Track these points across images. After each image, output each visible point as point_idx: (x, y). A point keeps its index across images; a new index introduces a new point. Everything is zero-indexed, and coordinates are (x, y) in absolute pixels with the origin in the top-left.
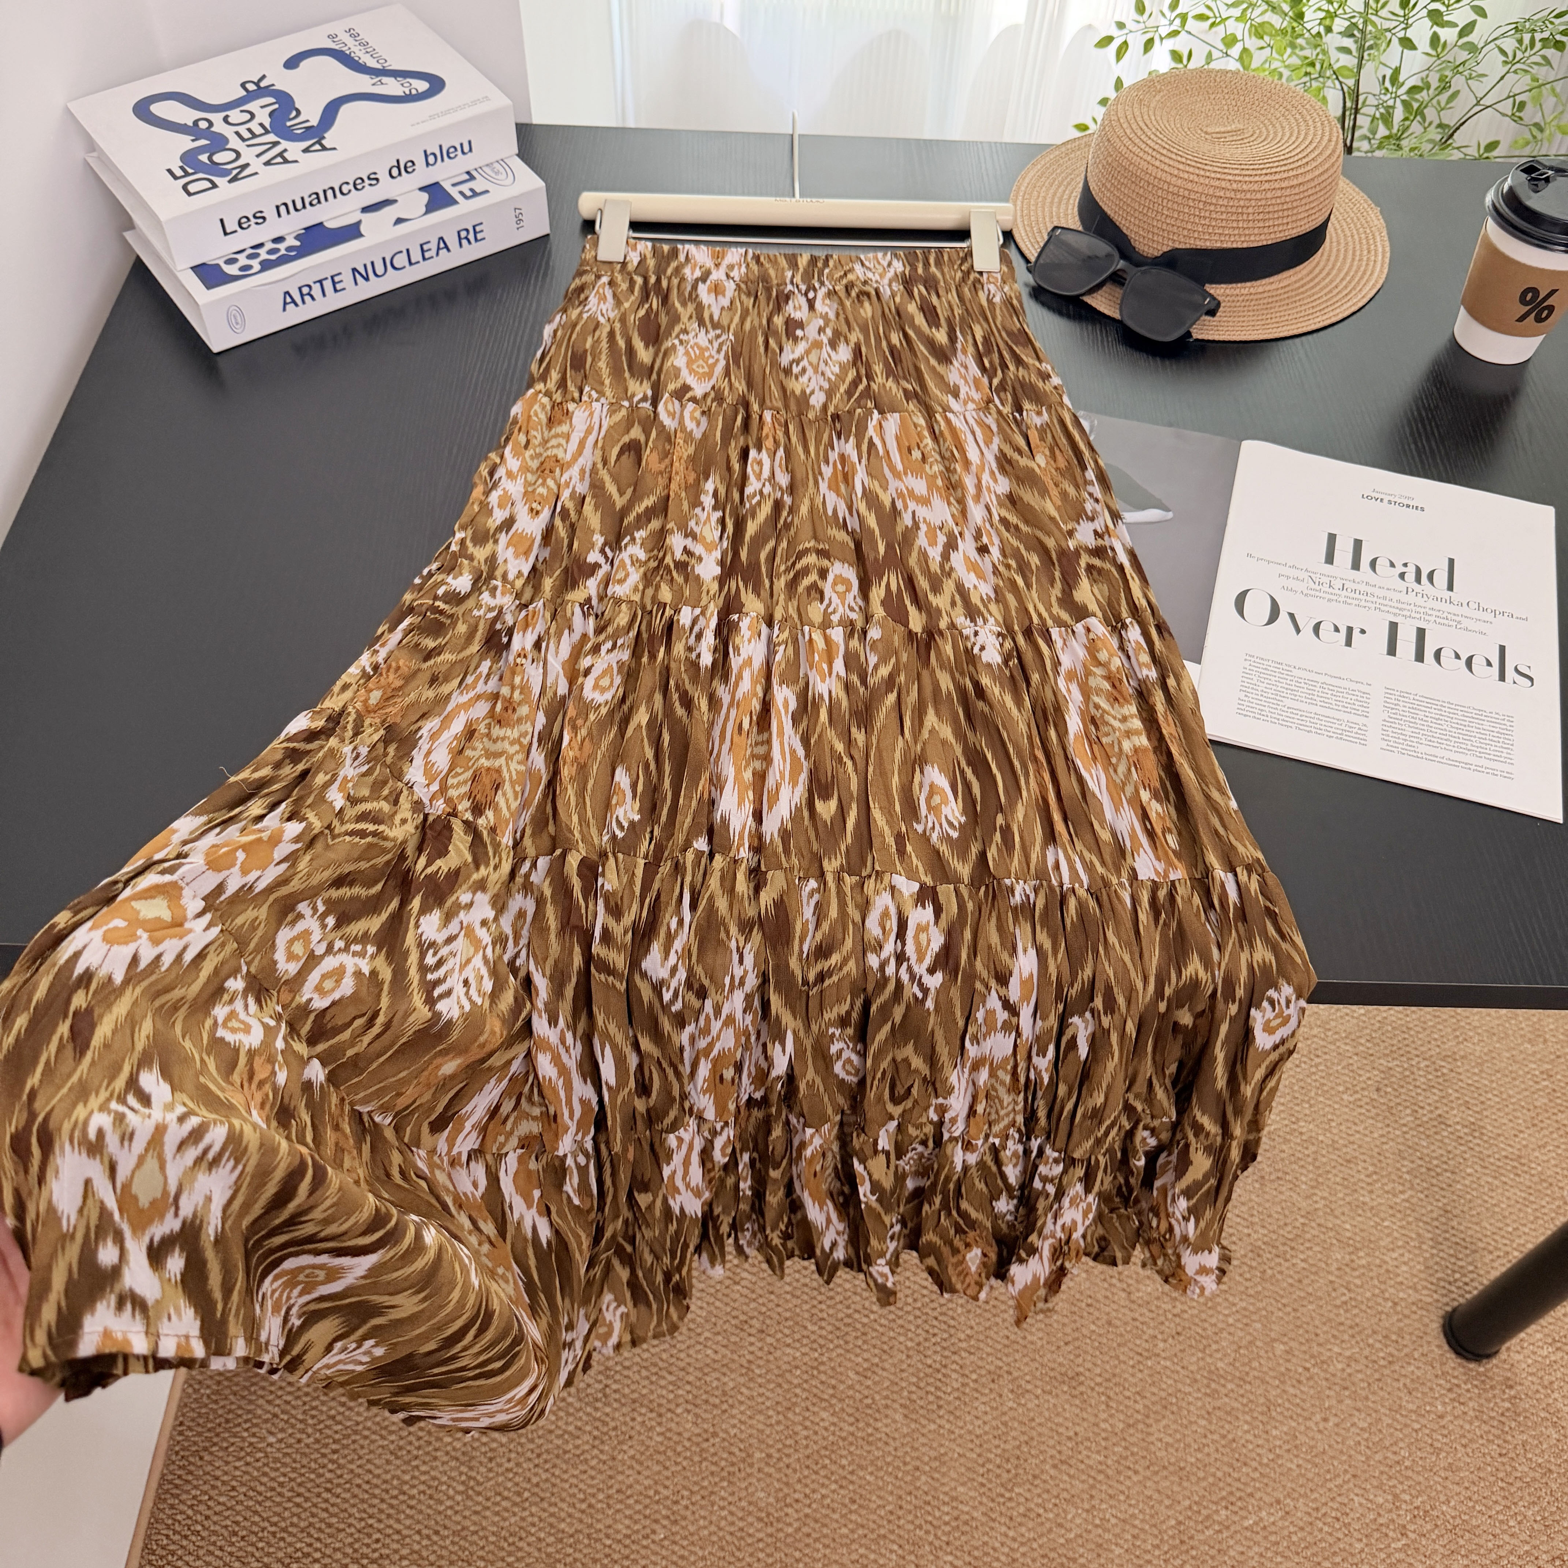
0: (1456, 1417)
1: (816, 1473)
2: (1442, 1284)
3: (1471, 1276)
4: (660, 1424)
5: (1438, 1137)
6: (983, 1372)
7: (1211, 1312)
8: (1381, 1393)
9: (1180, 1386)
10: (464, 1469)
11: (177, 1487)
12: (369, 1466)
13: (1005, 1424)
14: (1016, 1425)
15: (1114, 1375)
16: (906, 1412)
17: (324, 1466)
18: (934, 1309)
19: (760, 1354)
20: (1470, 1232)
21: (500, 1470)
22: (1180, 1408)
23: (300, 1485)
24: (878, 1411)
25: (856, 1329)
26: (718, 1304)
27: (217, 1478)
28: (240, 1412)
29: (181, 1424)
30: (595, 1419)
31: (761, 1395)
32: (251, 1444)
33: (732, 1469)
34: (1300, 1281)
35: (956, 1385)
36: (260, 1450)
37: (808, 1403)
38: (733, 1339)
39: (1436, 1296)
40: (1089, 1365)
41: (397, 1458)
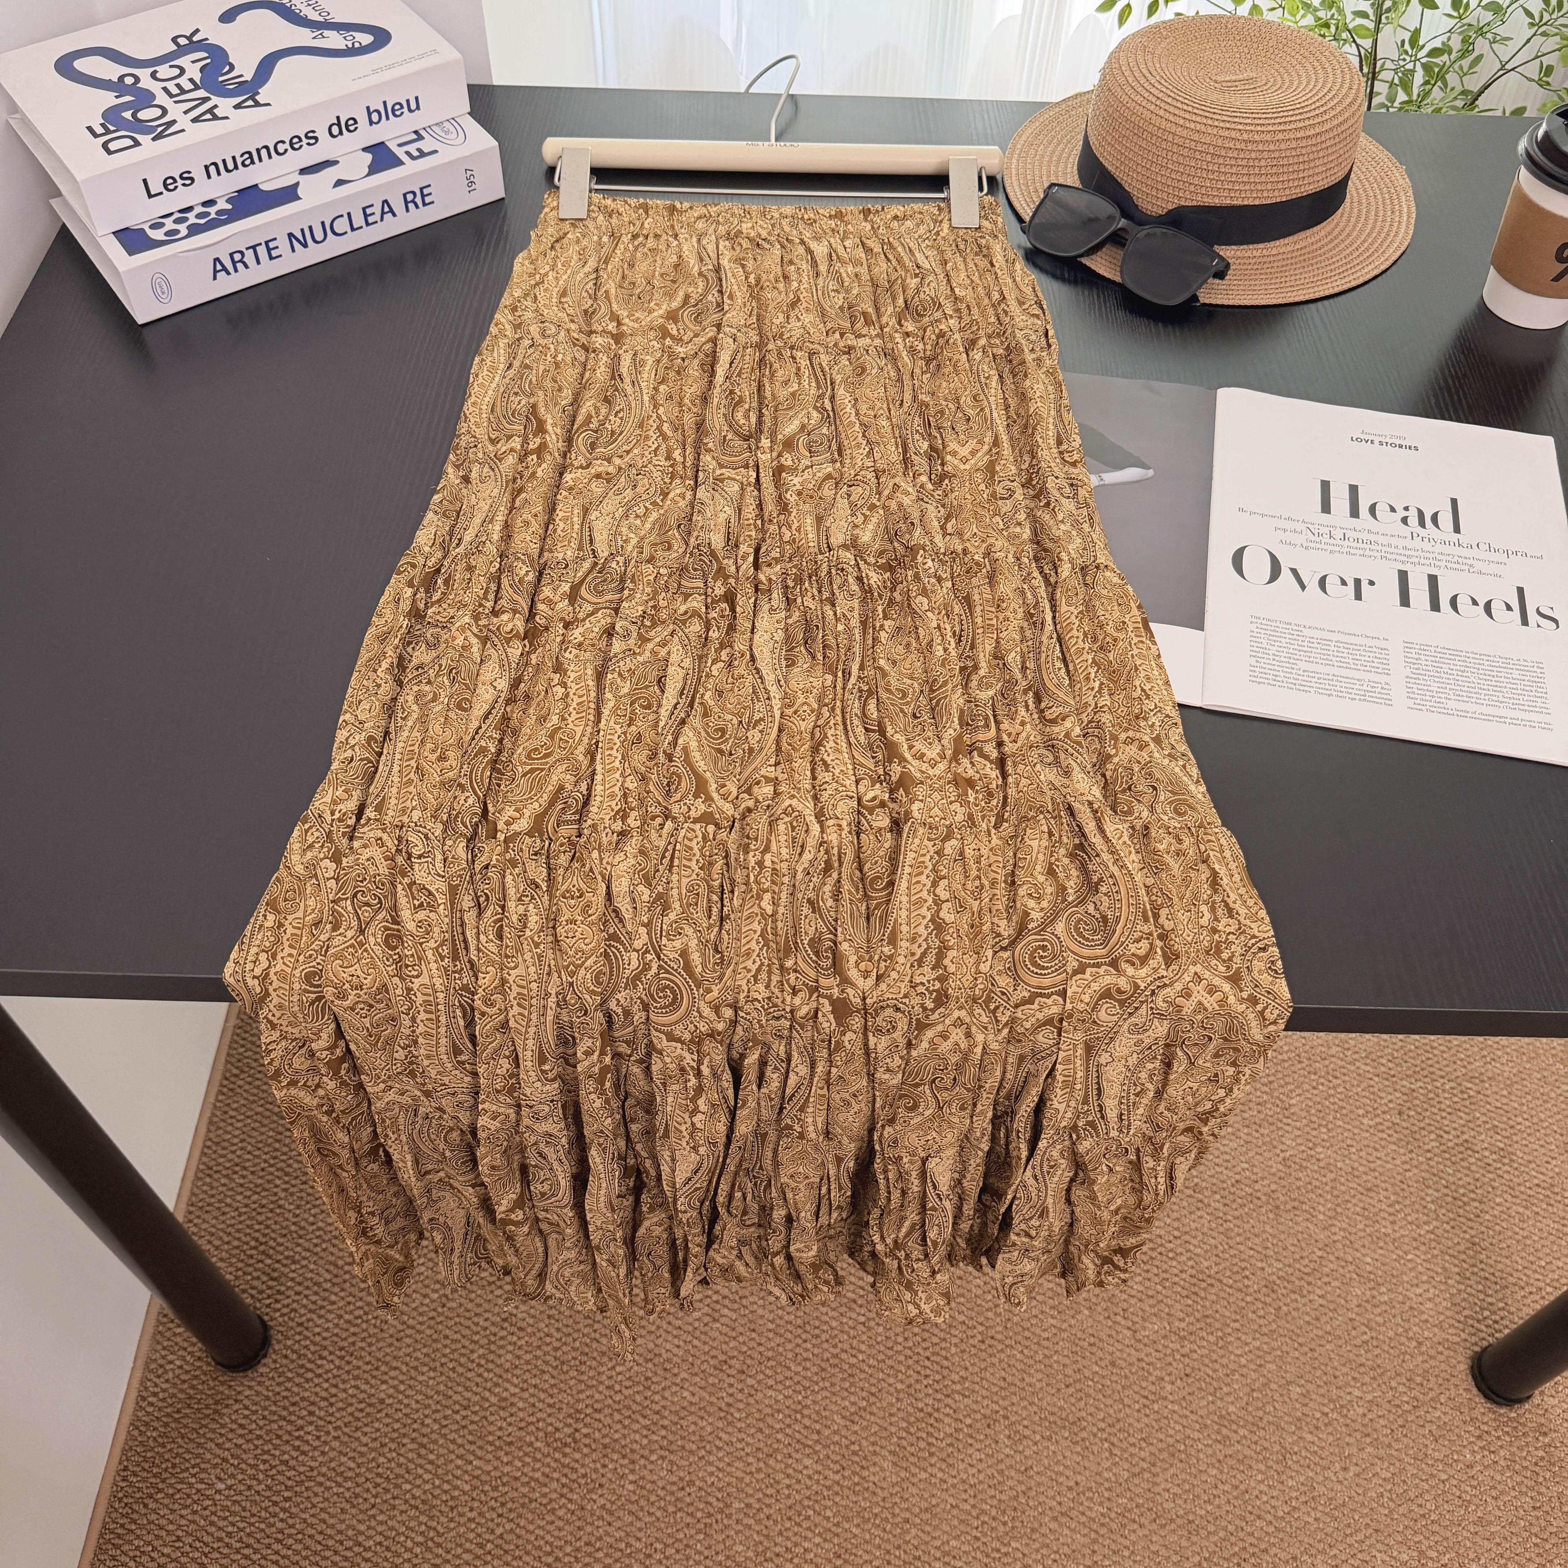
0: (1486, 1467)
1: (799, 1525)
2: (1470, 1322)
3: (1502, 1313)
4: (632, 1471)
5: (1465, 1164)
6: (979, 1416)
7: (1221, 1352)
8: (1405, 1440)
9: (1188, 1432)
10: (423, 1519)
11: (119, 1536)
12: (324, 1516)
13: (1001, 1472)
14: (1013, 1473)
15: (1118, 1420)
16: (895, 1459)
17: (275, 1515)
18: (926, 1349)
19: (740, 1396)
20: (1500, 1266)
21: (463, 1520)
22: (1189, 1456)
23: (249, 1535)
24: (865, 1458)
25: (842, 1371)
26: (696, 1342)
27: (162, 1528)
28: (187, 1456)
29: (126, 1469)
30: (563, 1466)
31: (740, 1441)
32: (198, 1491)
33: (708, 1521)
34: (1317, 1319)
35: (948, 1430)
36: (208, 1498)
37: (791, 1450)
38: (711, 1380)
39: (1463, 1335)
40: (1092, 1410)
41: (353, 1507)
